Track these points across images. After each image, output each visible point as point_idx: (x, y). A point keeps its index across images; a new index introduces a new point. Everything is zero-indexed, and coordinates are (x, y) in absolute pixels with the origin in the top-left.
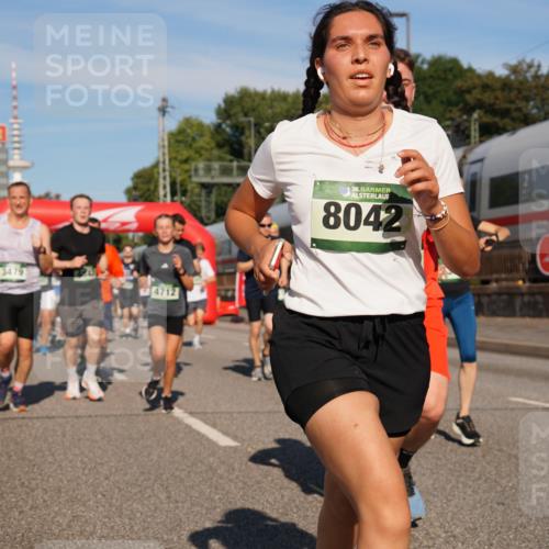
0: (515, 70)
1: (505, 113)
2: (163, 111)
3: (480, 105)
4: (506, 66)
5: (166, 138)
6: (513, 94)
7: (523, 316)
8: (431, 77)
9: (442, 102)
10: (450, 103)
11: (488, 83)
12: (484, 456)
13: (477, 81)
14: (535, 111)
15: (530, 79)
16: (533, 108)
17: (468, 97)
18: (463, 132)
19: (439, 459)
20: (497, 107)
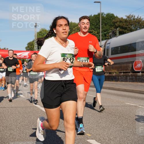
0: (128, 17)
1: (126, 28)
2: (36, 26)
3: (119, 26)
4: (126, 16)
5: (36, 34)
6: (128, 24)
7: (129, 82)
8: (106, 19)
9: (109, 25)
10: (111, 26)
11: (121, 20)
12: (119, 118)
13: (118, 20)
14: (133, 28)
15: (132, 20)
16: (133, 27)
17: (116, 24)
18: (115, 33)
19: (107, 119)
20: (123, 27)
